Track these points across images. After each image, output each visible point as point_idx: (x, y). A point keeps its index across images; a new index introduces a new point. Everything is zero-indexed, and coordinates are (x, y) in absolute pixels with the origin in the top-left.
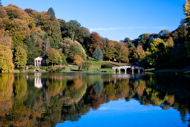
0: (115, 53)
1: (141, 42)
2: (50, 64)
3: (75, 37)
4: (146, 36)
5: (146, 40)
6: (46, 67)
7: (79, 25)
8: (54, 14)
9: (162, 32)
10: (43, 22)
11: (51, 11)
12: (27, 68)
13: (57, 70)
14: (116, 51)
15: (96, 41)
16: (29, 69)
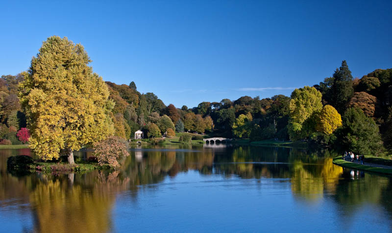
0: (193, 125)
1: (202, 111)
2: (151, 137)
3: (152, 108)
4: (206, 105)
5: (206, 109)
6: (147, 140)
7: (156, 98)
8: (136, 88)
9: (223, 101)
10: (127, 96)
11: (133, 85)
12: (130, 140)
13: (159, 142)
14: (193, 123)
15: (174, 113)
16: (132, 141)
